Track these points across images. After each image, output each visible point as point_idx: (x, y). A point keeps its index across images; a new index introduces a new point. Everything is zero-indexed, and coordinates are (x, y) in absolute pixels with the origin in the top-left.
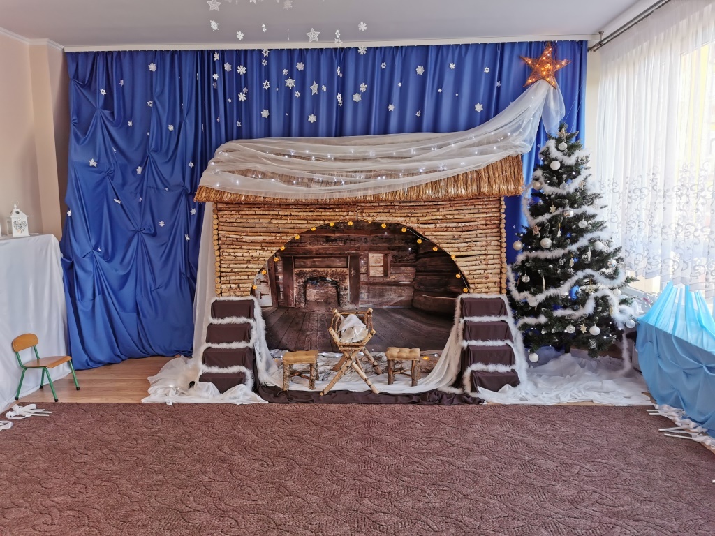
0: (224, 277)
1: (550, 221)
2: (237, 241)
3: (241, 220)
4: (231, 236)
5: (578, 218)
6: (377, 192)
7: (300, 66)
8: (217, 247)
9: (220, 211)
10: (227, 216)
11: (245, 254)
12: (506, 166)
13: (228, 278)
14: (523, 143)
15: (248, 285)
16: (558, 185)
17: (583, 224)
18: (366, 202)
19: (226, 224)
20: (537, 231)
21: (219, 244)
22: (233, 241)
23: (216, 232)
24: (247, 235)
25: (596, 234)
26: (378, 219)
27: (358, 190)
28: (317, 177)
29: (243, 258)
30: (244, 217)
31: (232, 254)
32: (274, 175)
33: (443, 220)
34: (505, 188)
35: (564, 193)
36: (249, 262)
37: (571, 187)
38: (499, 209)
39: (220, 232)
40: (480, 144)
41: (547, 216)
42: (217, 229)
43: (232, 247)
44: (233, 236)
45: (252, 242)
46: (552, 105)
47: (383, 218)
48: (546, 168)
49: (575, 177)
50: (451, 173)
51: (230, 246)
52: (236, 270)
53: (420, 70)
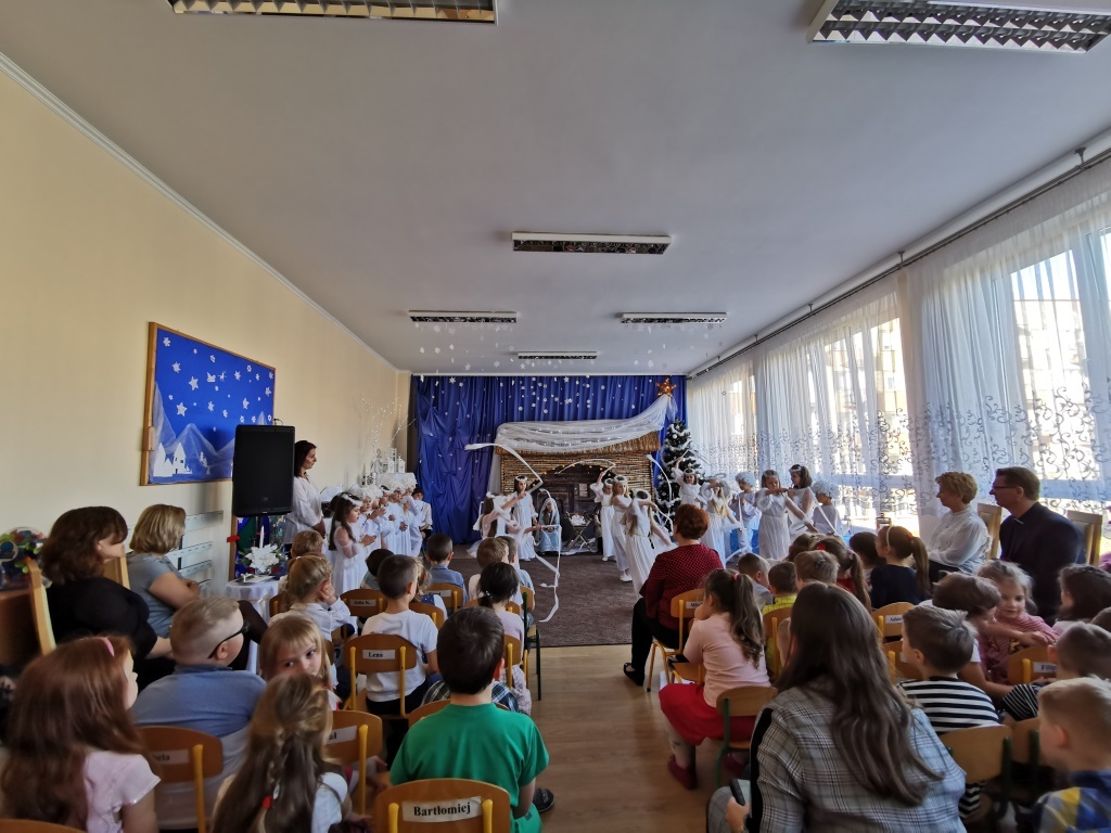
5: (688, 462)
6: (588, 449)
7: (540, 385)
8: (502, 478)
9: (505, 459)
12: (651, 437)
14: (658, 425)
16: (676, 446)
21: (504, 477)
23: (503, 471)
26: (588, 463)
27: (578, 448)
28: (556, 442)
32: (533, 441)
33: (622, 464)
34: (652, 448)
35: (680, 450)
37: (683, 447)
39: (505, 471)
40: (637, 425)
42: (500, 470)
46: (671, 407)
48: (670, 437)
49: (684, 442)
50: (624, 440)
53: (603, 387)
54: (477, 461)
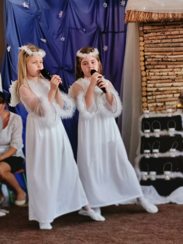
0: (150, 96)
2: (163, 61)
3: (166, 41)
4: (157, 56)
8: (143, 68)
9: (146, 33)
10: (153, 38)
11: (170, 73)
13: (154, 97)
15: (173, 103)
19: (151, 45)
21: (145, 66)
22: (159, 61)
23: (142, 54)
24: (172, 55)
29: (168, 77)
30: (169, 37)
31: (158, 74)
36: (173, 80)
39: (146, 54)
42: (144, 51)
43: (158, 66)
44: (159, 56)
45: (177, 61)
51: (156, 67)
52: (162, 89)
54: (105, 48)
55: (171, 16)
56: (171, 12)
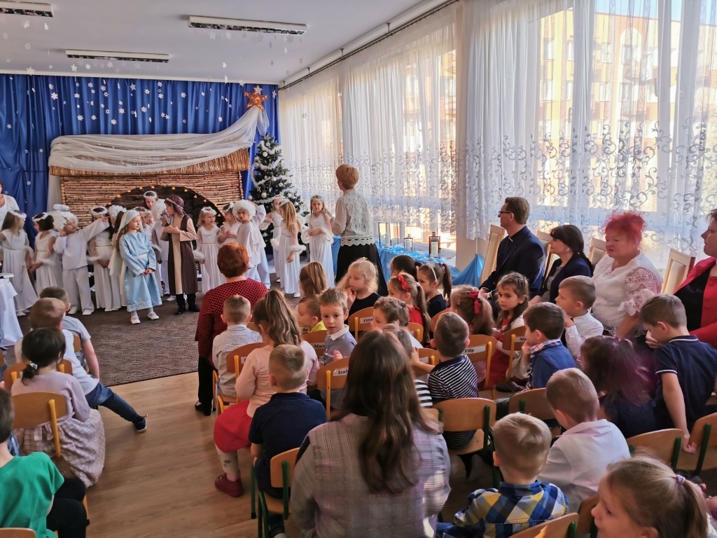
1: (265, 183)
2: (79, 200)
3: (81, 187)
4: (74, 197)
6: (168, 169)
9: (66, 181)
10: (71, 184)
11: (85, 208)
12: (240, 154)
16: (267, 165)
17: (281, 185)
18: (163, 174)
19: (70, 189)
20: (259, 189)
22: (76, 200)
24: (86, 196)
25: (288, 190)
26: (170, 184)
27: (158, 168)
29: (84, 210)
30: (83, 184)
31: (76, 208)
33: (208, 184)
34: (241, 166)
35: (271, 169)
37: (274, 165)
38: (238, 177)
39: (67, 195)
40: (224, 141)
41: (263, 181)
42: (64, 193)
43: (76, 203)
44: (76, 197)
45: (89, 200)
46: (262, 120)
47: (173, 184)
48: (261, 155)
49: (275, 161)
50: (210, 158)
51: (74, 203)
53: (183, 95)
54: (29, 183)
55: (84, 173)
56: (84, 170)
